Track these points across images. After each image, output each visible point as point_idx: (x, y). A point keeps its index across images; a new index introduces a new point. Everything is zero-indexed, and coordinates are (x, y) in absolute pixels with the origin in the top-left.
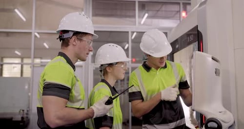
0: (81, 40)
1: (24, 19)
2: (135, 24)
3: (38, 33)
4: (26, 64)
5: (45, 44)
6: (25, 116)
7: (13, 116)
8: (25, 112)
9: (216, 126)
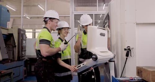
0: (52, 21)
1: (44, 10)
4: (37, 32)
9: (95, 57)
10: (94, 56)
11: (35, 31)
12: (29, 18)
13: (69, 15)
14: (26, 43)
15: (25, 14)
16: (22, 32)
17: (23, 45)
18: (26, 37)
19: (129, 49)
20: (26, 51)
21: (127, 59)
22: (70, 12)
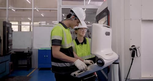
2: (84, 5)
3: (38, 10)
4: (23, 25)
5: (42, 15)
6: (30, 50)
7: (24, 51)
8: (30, 48)
9: (101, 62)
10: (99, 61)
11: (21, 23)
12: (14, 11)
13: (57, 8)
14: (12, 36)
15: (10, 6)
16: (7, 26)
17: (9, 39)
18: (12, 31)
19: (135, 49)
20: (13, 45)
21: (133, 59)
22: (58, 5)
